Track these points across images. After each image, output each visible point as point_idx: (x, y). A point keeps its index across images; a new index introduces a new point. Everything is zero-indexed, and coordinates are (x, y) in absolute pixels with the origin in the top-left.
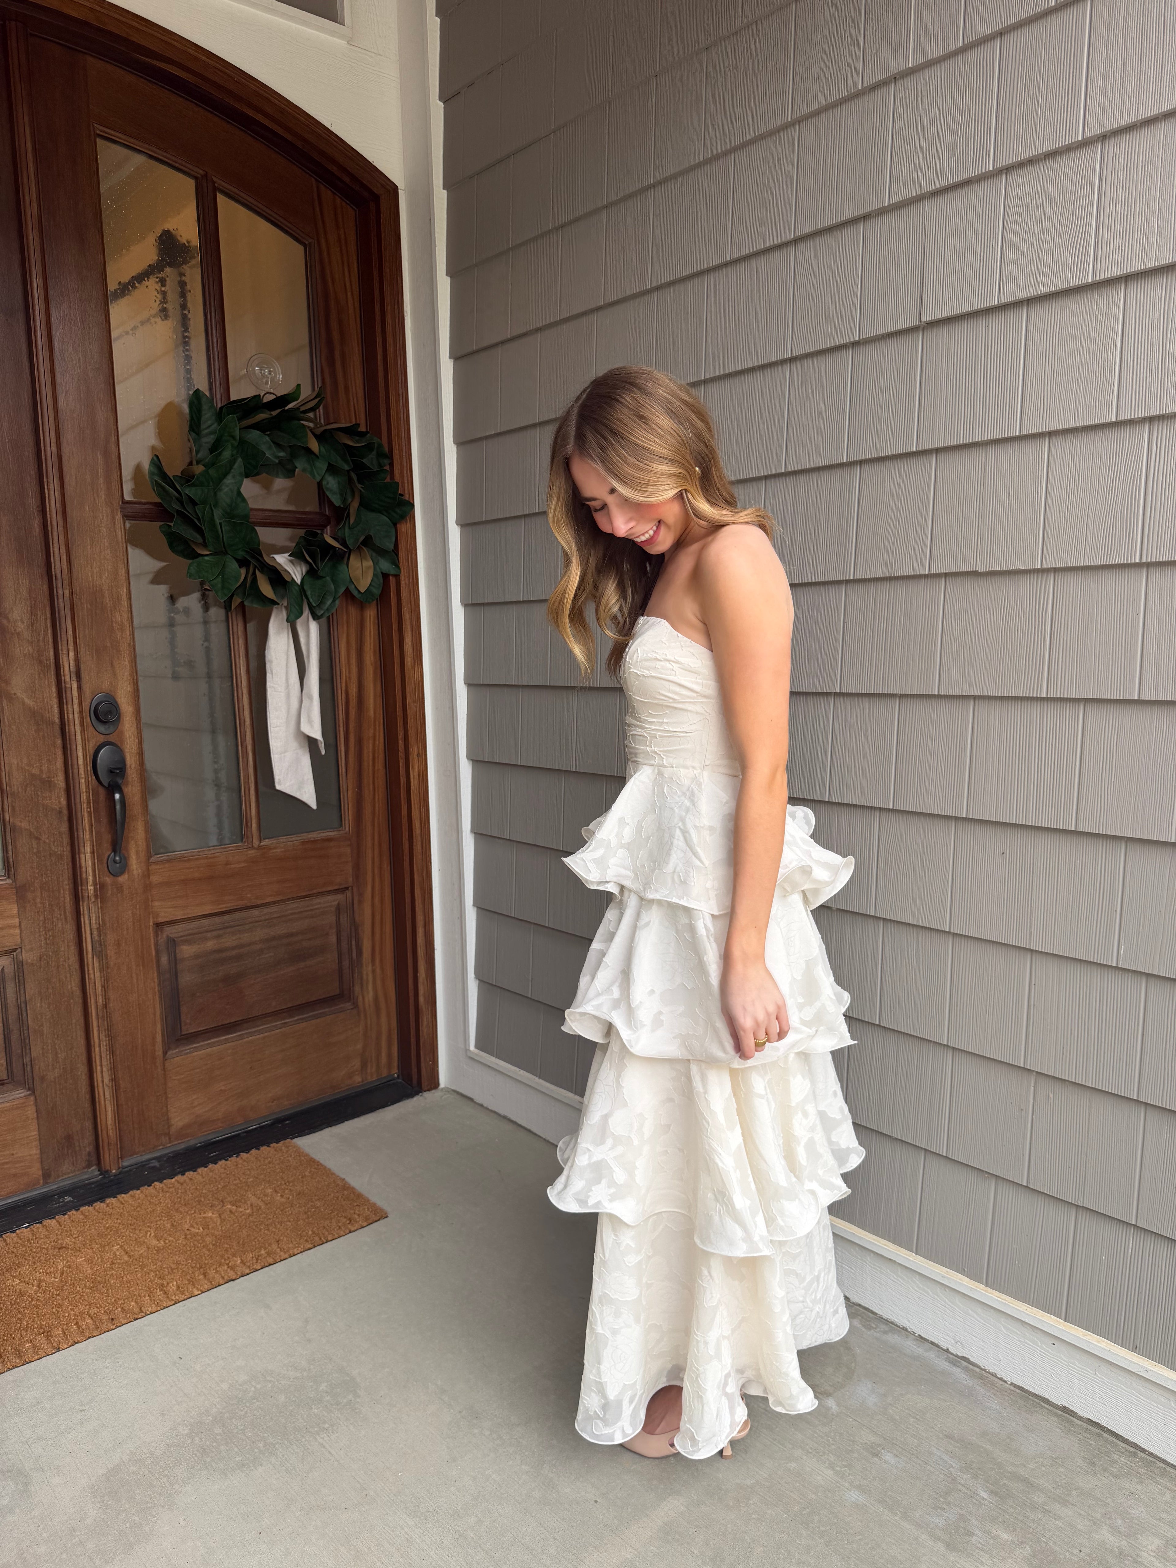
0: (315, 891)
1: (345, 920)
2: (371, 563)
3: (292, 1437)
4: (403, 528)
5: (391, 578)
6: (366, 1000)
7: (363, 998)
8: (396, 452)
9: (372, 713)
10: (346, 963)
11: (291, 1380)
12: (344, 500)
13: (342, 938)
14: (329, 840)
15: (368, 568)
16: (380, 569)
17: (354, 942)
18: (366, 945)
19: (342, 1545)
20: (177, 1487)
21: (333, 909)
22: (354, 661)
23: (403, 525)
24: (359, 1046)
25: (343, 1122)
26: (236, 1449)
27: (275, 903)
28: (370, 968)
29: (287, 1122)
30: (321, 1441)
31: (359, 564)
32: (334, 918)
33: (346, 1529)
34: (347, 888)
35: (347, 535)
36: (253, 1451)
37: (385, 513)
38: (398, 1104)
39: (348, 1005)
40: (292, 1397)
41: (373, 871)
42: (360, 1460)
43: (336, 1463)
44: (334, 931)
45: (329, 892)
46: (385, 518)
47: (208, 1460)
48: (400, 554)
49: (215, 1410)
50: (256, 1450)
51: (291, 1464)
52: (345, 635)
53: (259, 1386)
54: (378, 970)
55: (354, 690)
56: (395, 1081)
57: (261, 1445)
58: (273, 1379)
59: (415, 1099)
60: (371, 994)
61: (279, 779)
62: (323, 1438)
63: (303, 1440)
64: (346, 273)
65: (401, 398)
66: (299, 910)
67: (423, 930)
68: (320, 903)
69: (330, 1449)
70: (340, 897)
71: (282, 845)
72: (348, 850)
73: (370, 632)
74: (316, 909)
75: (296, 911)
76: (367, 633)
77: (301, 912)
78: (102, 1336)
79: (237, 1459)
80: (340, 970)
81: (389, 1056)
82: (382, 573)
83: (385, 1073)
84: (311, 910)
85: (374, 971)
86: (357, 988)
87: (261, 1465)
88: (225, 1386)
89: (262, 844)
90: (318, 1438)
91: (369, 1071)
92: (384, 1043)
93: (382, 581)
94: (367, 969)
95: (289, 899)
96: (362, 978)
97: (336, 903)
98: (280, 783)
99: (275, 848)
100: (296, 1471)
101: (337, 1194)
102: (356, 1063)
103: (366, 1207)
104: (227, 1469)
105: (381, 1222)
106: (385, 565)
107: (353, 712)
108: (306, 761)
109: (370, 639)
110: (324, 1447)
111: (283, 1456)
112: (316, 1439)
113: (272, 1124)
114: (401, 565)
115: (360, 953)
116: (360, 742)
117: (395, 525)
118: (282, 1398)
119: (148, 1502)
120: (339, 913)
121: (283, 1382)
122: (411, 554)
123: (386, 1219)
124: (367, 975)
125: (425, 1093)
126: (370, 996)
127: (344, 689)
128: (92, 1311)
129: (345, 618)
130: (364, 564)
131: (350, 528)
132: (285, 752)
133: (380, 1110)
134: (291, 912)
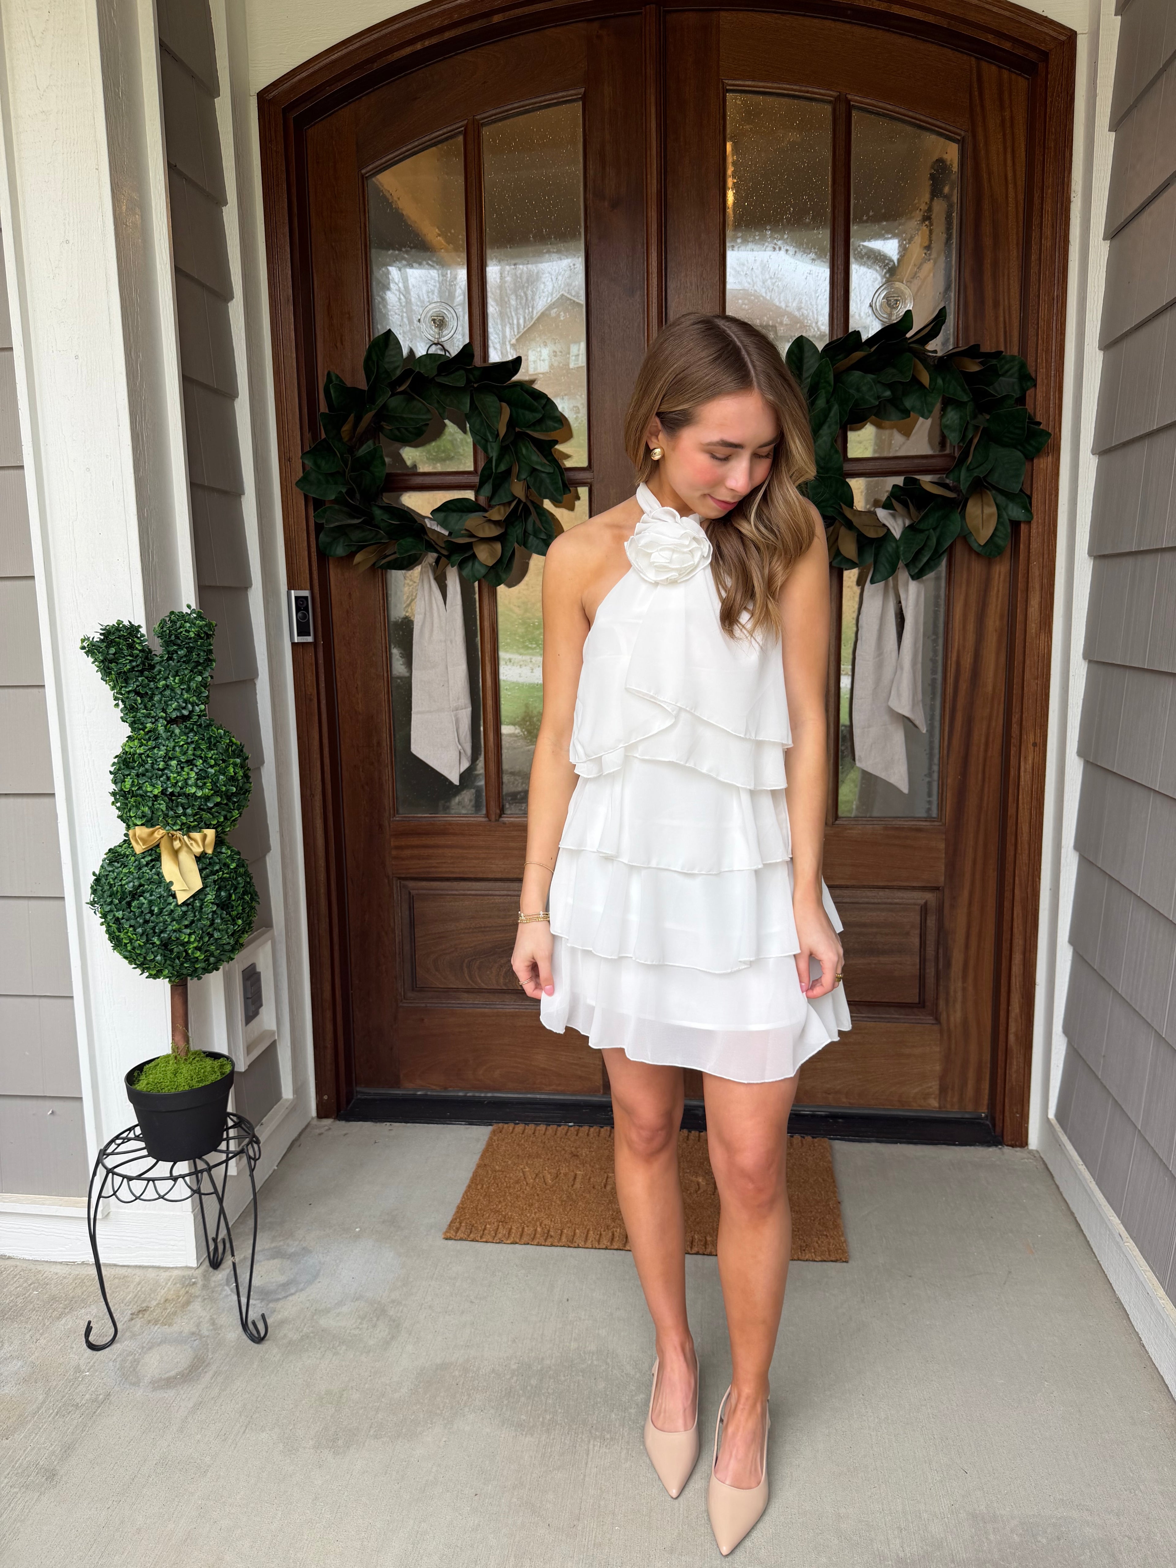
0: (895, 883)
1: (931, 922)
2: (994, 509)
3: (574, 1427)
4: (1042, 463)
5: (1022, 526)
6: (952, 1019)
7: (948, 1016)
8: (1042, 371)
9: (990, 688)
10: (931, 971)
11: (623, 1374)
12: (963, 439)
13: (928, 942)
14: (919, 830)
15: (990, 516)
16: (1008, 515)
17: (941, 951)
18: (957, 957)
19: (515, 1557)
20: (467, 1409)
21: (918, 908)
22: (971, 627)
23: (1042, 460)
24: (938, 1068)
25: (896, 1143)
26: (530, 1408)
27: (847, 887)
28: (960, 984)
29: (840, 1120)
30: (591, 1446)
31: (980, 512)
32: (918, 918)
33: (532, 1544)
34: (937, 889)
35: (962, 477)
36: (539, 1418)
37: (1019, 447)
38: (968, 1147)
39: (930, 1019)
40: (609, 1389)
41: (973, 874)
42: (601, 1489)
43: (582, 1477)
44: (918, 932)
45: (914, 888)
46: (1019, 454)
47: (505, 1402)
48: (1035, 496)
49: (548, 1362)
50: (541, 1419)
51: (551, 1451)
52: (962, 597)
53: (595, 1363)
54: (970, 989)
55: (967, 661)
56: (982, 1121)
57: (548, 1417)
58: (611, 1363)
59: (991, 1149)
60: (959, 1014)
61: (860, 756)
62: (594, 1446)
63: (580, 1436)
64: (1009, 163)
65: (1055, 301)
66: (876, 901)
67: (1021, 957)
68: (902, 898)
69: (590, 1460)
70: (929, 896)
71: (860, 827)
72: (942, 846)
73: (998, 591)
74: (896, 904)
75: (872, 901)
76: (994, 593)
77: (879, 903)
78: (538, 1247)
79: (522, 1417)
80: (922, 977)
81: (978, 1090)
82: (1010, 520)
83: (970, 1107)
84: (891, 904)
85: (964, 990)
86: (942, 1003)
87: (532, 1435)
88: (574, 1345)
89: (837, 822)
90: (592, 1442)
91: (949, 1099)
92: (971, 1075)
93: (1009, 530)
94: (956, 985)
95: (864, 887)
96: (948, 993)
97: (922, 902)
98: (860, 761)
99: (850, 829)
100: (549, 1459)
101: (818, 1215)
102: (934, 1086)
103: (832, 1241)
104: (509, 1420)
105: (838, 1265)
106: (1015, 512)
107: (963, 686)
108: (898, 738)
109: (997, 600)
110: (588, 1455)
111: (554, 1439)
112: (589, 1442)
113: (826, 1117)
114: (1034, 509)
115: (948, 964)
116: (969, 722)
117: (1032, 460)
118: (602, 1385)
119: (439, 1408)
120: (926, 914)
121: (615, 1372)
122: (1050, 495)
123: (845, 1264)
124: (955, 992)
125: (1006, 1147)
126: (956, 1016)
127: (954, 659)
128: (547, 1222)
129: (965, 576)
130: (985, 511)
131: (968, 469)
132: (869, 726)
133: (944, 1146)
134: (866, 900)
